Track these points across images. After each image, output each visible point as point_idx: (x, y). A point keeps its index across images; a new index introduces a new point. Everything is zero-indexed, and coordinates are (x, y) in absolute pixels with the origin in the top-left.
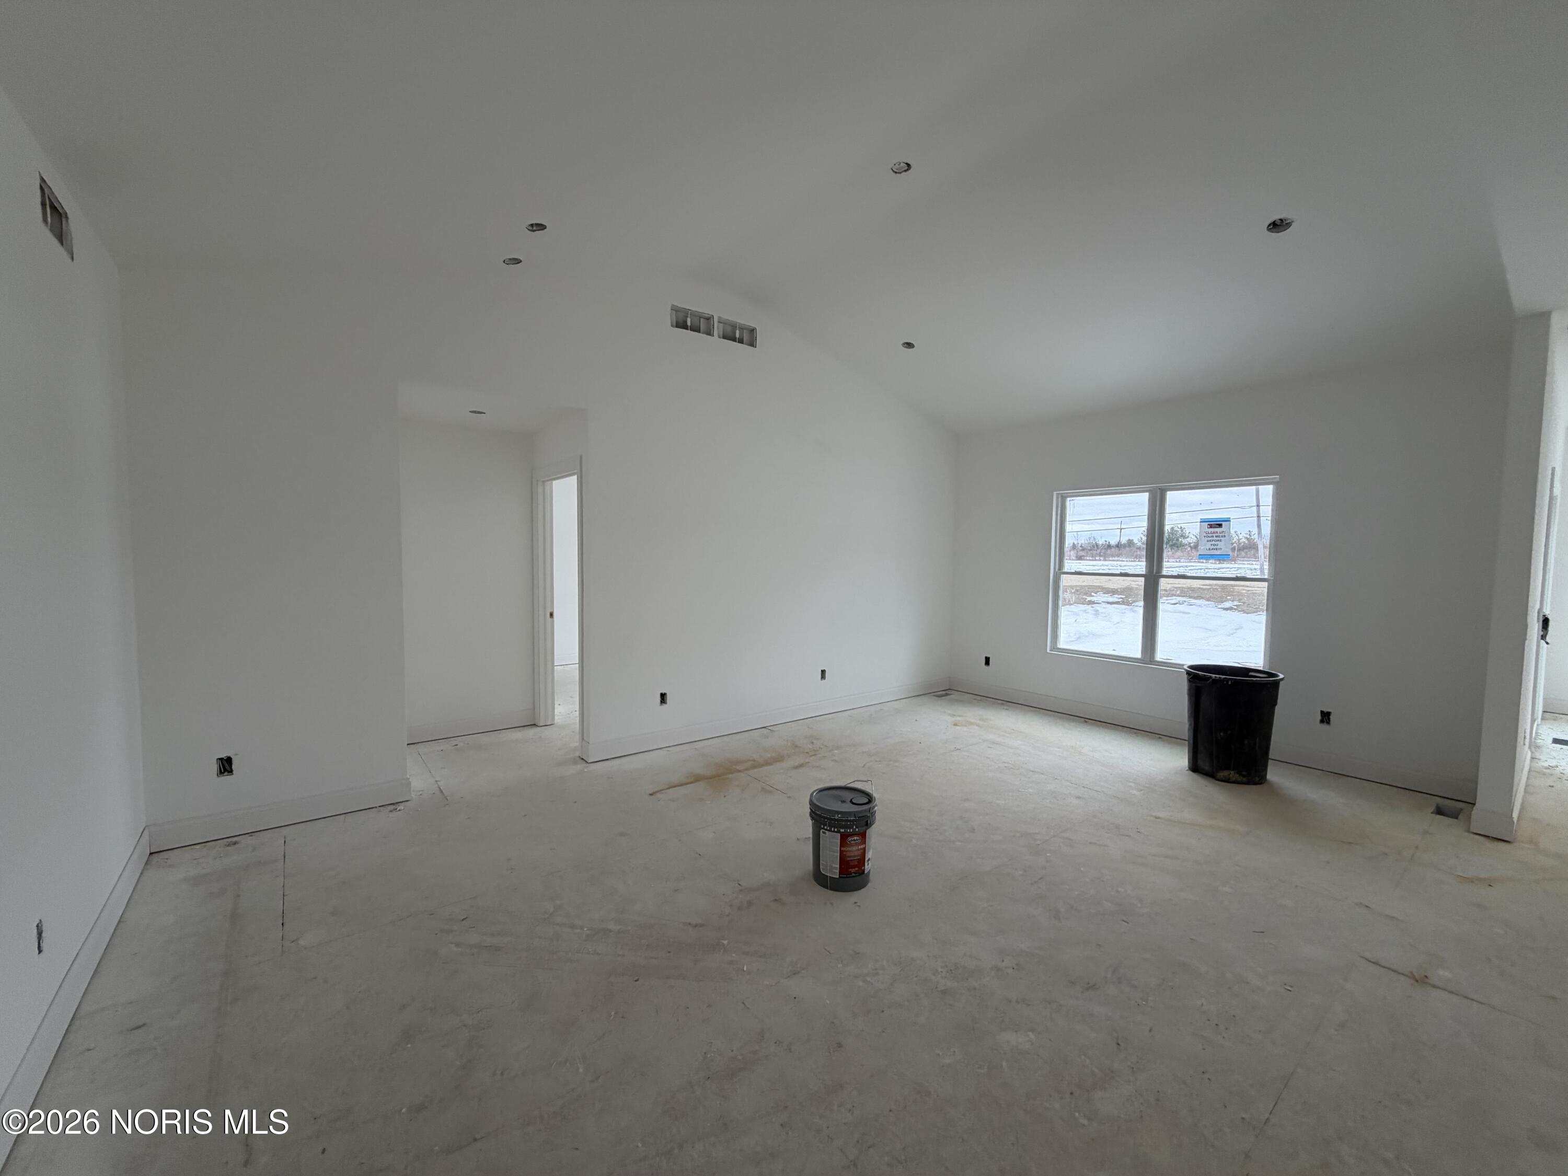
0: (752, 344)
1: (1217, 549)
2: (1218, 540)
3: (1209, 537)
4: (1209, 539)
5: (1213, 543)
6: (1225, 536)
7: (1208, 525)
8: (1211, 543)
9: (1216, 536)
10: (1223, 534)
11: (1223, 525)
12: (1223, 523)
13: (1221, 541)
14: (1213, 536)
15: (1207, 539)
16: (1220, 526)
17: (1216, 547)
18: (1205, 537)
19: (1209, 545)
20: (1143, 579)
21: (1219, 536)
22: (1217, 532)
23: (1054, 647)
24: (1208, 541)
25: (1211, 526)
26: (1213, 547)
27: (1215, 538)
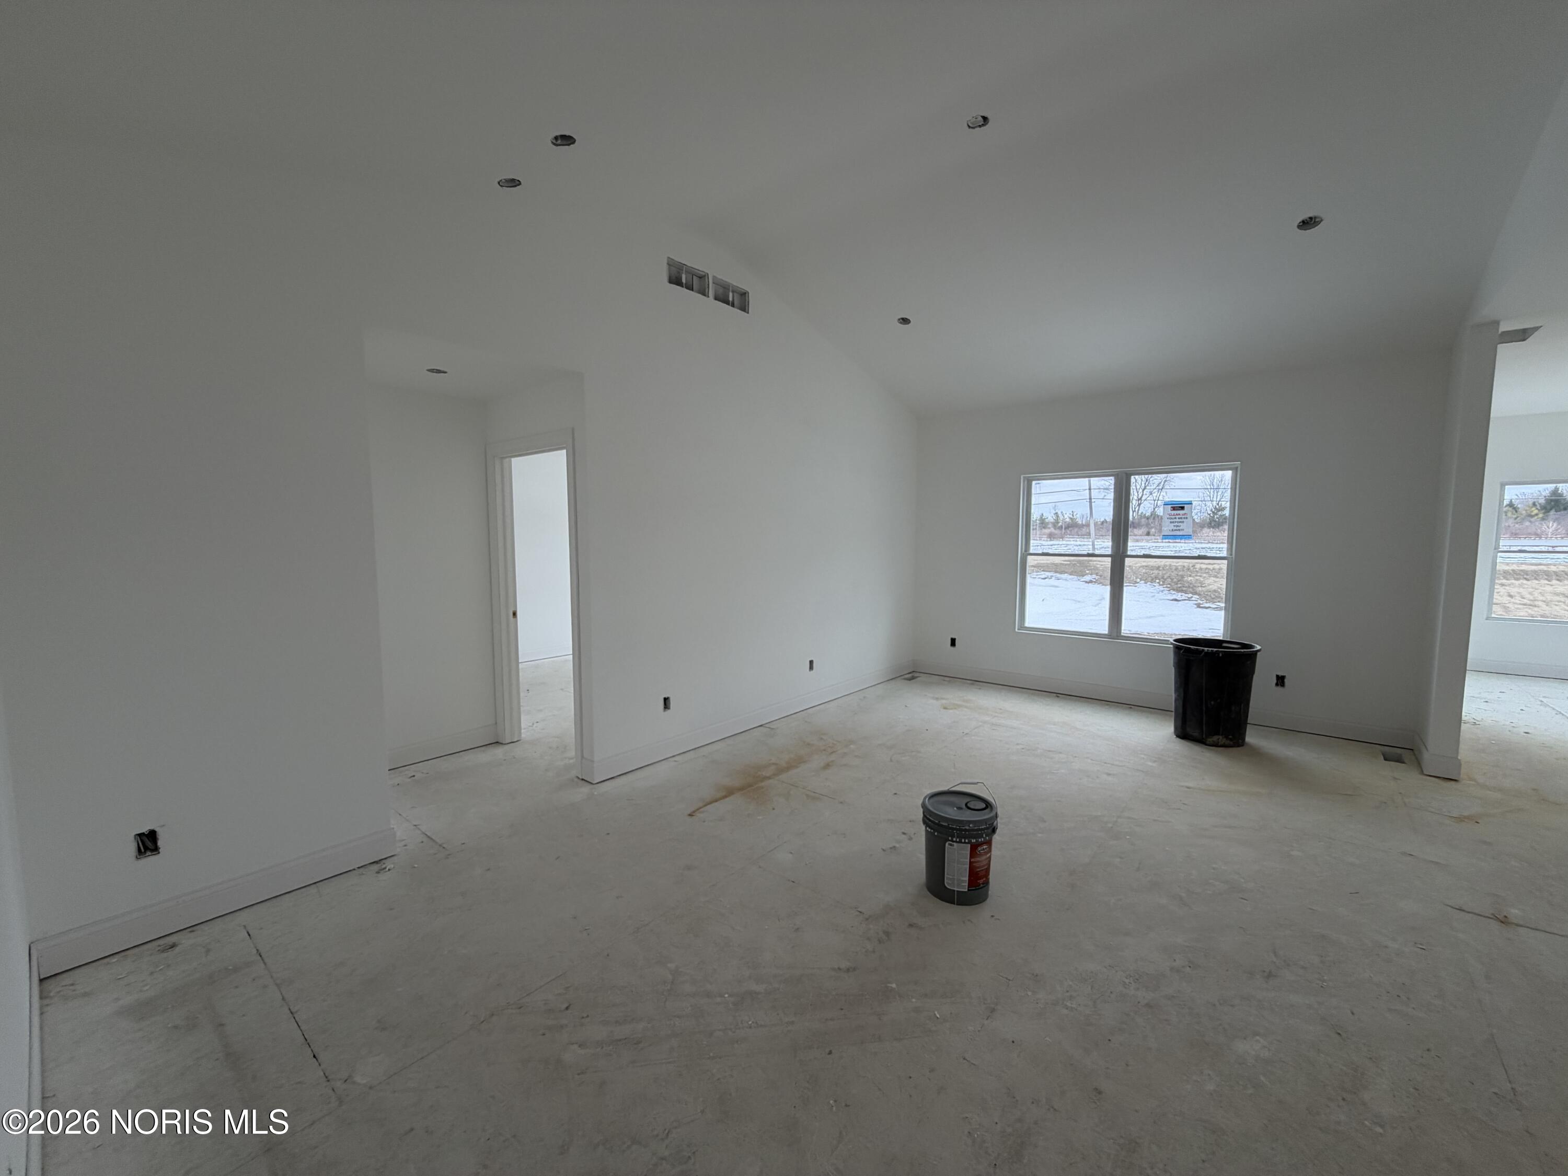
0: (744, 308)
1: (1179, 530)
2: (1181, 522)
3: (1172, 518)
4: (1172, 520)
5: (1176, 524)
6: (1187, 518)
7: (1171, 507)
8: (1174, 524)
9: (1179, 518)
10: (1185, 516)
11: (1185, 508)
12: (1185, 506)
13: (1183, 522)
14: (1176, 518)
15: (1170, 520)
16: (1182, 508)
17: (1178, 528)
18: (1168, 518)
19: (1172, 527)
20: (1109, 559)
21: (1181, 518)
22: (1179, 514)
23: (1022, 626)
24: (1171, 522)
25: (1174, 509)
26: (1175, 528)
27: (1177, 520)
